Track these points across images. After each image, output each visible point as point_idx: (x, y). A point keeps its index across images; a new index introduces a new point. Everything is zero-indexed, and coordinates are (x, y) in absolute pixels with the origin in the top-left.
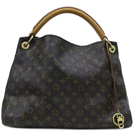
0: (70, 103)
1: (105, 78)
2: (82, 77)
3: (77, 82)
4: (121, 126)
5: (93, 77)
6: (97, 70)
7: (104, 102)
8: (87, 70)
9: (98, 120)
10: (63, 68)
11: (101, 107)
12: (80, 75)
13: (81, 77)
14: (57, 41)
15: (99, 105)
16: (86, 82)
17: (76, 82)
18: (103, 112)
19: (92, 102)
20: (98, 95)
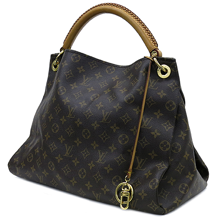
0: (70, 155)
1: (128, 121)
2: (88, 116)
3: (81, 123)
4: (124, 206)
5: (106, 118)
6: (115, 107)
7: (118, 161)
8: (99, 106)
9: (103, 189)
10: (66, 100)
11: (111, 169)
12: (86, 113)
13: (86, 115)
14: (72, 59)
15: (109, 165)
16: (93, 125)
17: (79, 122)
18: (115, 177)
19: (102, 158)
20: (113, 148)
